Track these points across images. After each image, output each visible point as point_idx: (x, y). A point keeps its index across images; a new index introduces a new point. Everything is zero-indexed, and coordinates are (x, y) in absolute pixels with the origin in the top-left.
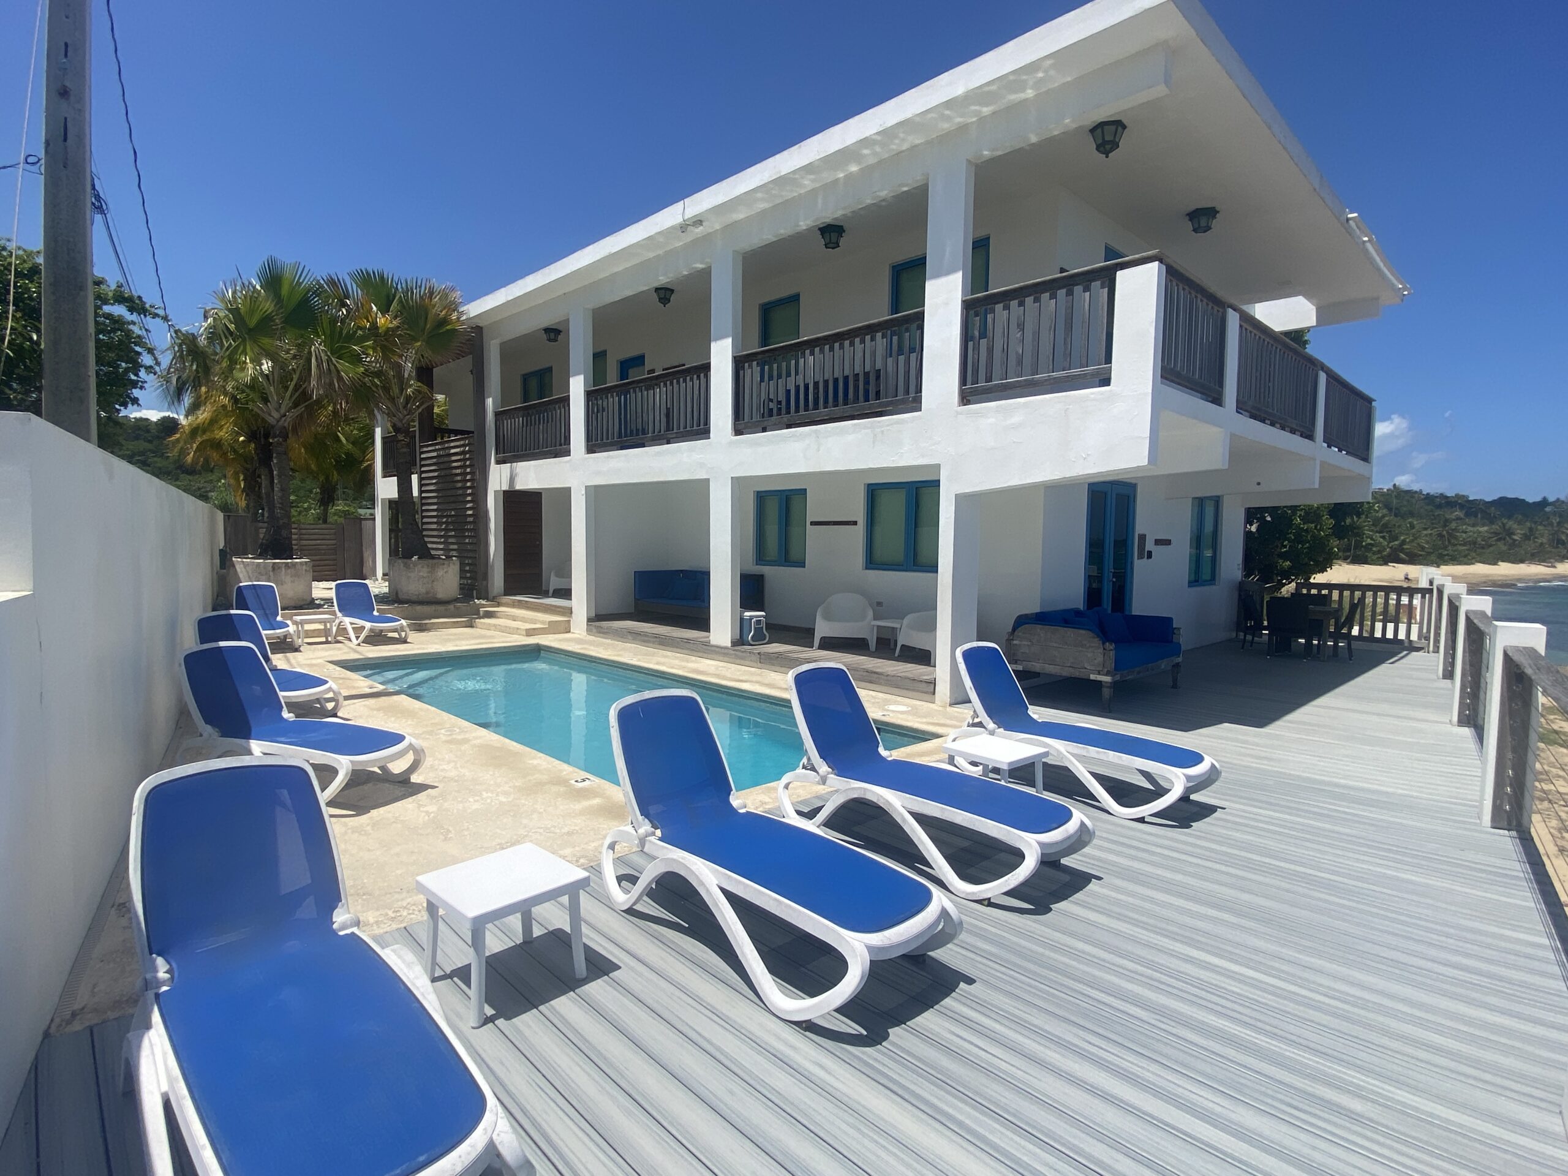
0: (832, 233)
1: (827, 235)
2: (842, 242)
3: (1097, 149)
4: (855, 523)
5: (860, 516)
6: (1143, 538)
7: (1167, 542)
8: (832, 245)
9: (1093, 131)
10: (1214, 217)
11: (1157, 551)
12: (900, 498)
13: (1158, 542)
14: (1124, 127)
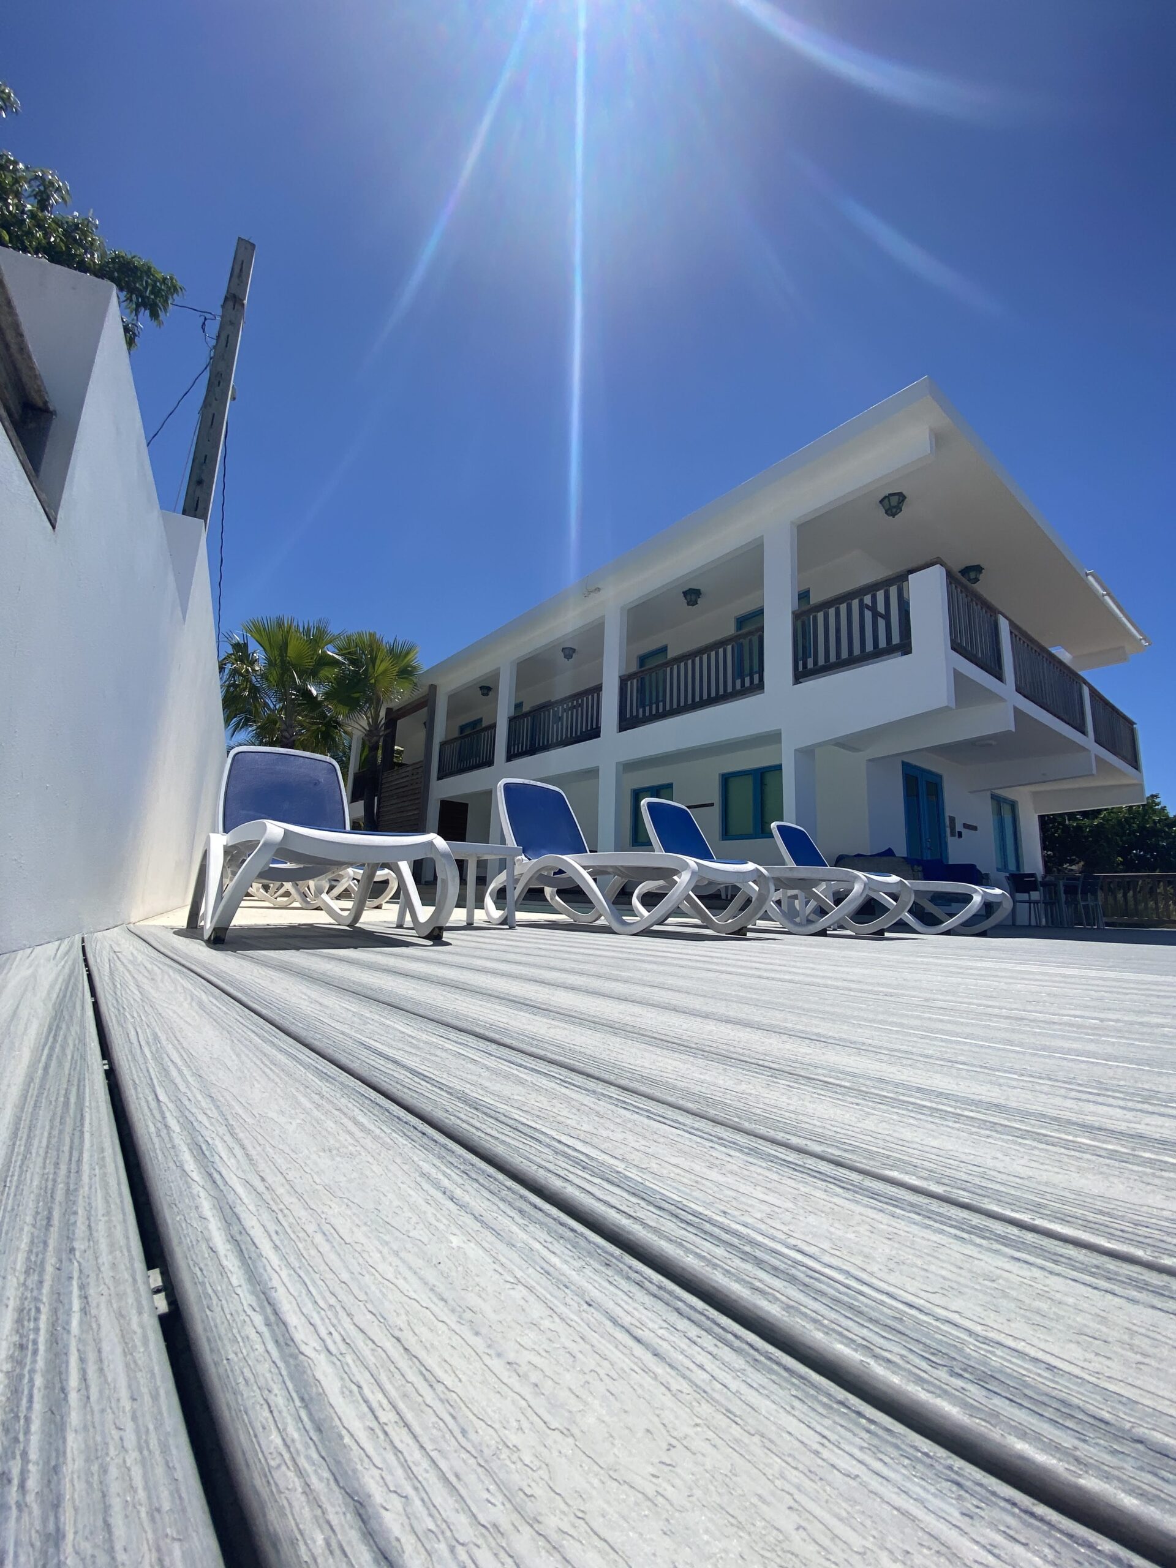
0: (692, 595)
1: (688, 597)
2: (699, 601)
3: (886, 513)
4: (712, 805)
5: (715, 797)
6: (952, 820)
7: (975, 828)
8: (692, 603)
9: (881, 502)
10: (980, 572)
11: (965, 832)
12: (748, 783)
13: (966, 826)
14: (904, 497)
